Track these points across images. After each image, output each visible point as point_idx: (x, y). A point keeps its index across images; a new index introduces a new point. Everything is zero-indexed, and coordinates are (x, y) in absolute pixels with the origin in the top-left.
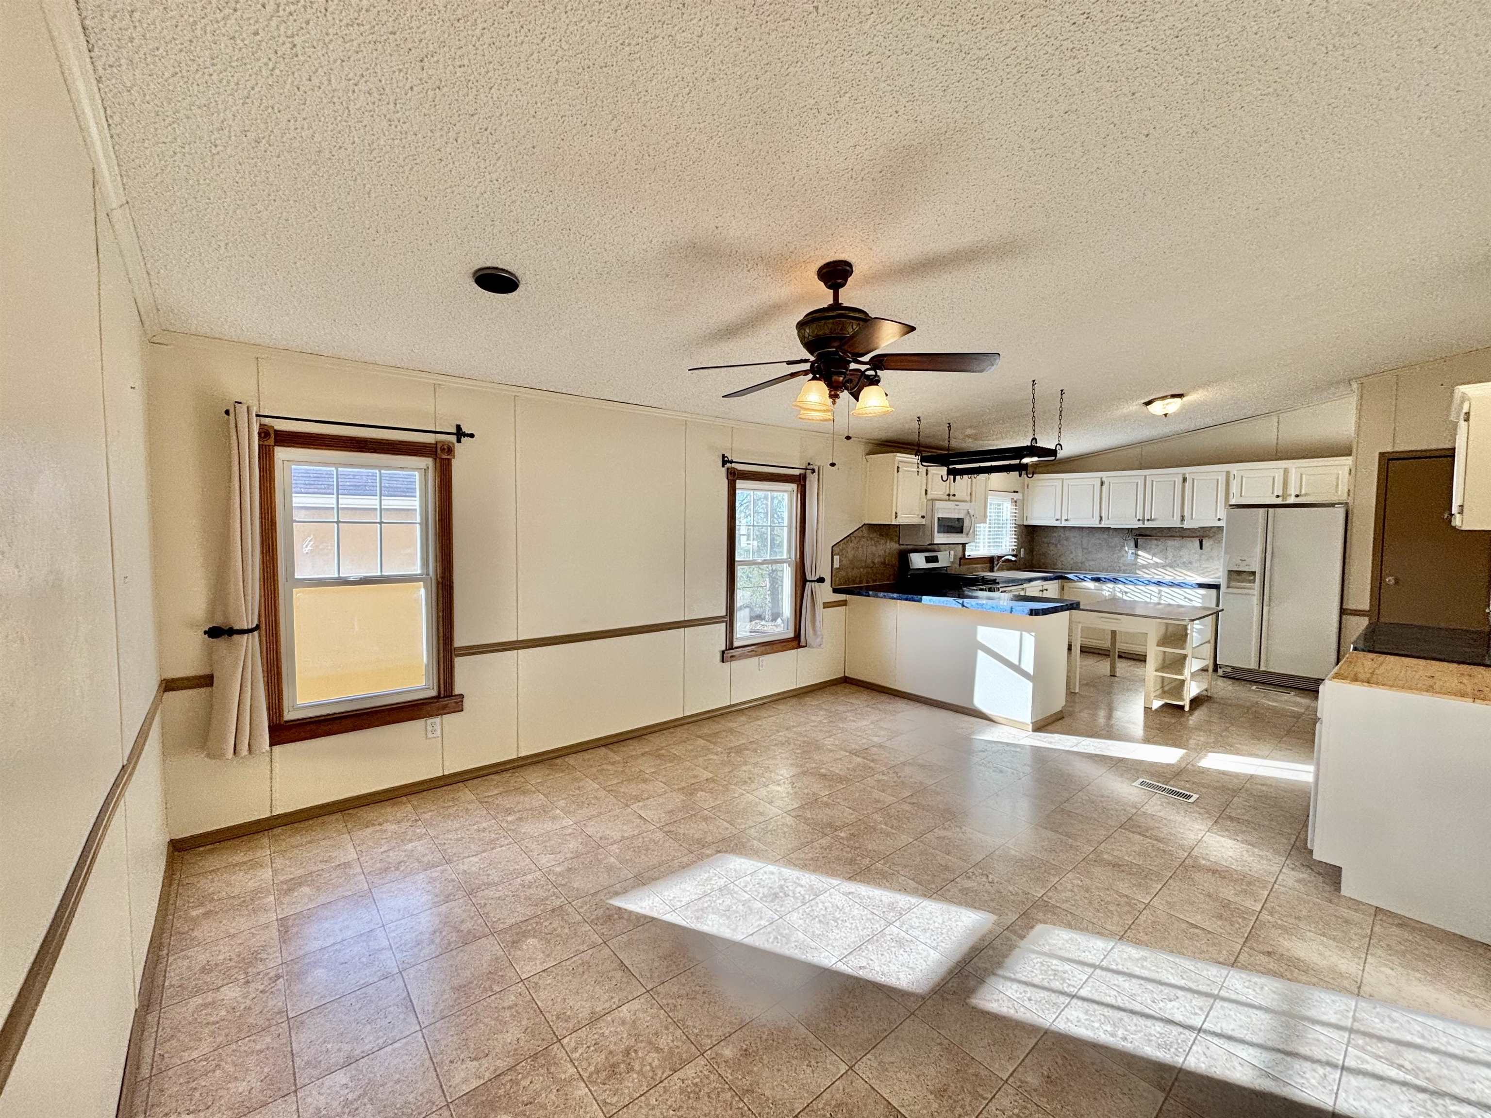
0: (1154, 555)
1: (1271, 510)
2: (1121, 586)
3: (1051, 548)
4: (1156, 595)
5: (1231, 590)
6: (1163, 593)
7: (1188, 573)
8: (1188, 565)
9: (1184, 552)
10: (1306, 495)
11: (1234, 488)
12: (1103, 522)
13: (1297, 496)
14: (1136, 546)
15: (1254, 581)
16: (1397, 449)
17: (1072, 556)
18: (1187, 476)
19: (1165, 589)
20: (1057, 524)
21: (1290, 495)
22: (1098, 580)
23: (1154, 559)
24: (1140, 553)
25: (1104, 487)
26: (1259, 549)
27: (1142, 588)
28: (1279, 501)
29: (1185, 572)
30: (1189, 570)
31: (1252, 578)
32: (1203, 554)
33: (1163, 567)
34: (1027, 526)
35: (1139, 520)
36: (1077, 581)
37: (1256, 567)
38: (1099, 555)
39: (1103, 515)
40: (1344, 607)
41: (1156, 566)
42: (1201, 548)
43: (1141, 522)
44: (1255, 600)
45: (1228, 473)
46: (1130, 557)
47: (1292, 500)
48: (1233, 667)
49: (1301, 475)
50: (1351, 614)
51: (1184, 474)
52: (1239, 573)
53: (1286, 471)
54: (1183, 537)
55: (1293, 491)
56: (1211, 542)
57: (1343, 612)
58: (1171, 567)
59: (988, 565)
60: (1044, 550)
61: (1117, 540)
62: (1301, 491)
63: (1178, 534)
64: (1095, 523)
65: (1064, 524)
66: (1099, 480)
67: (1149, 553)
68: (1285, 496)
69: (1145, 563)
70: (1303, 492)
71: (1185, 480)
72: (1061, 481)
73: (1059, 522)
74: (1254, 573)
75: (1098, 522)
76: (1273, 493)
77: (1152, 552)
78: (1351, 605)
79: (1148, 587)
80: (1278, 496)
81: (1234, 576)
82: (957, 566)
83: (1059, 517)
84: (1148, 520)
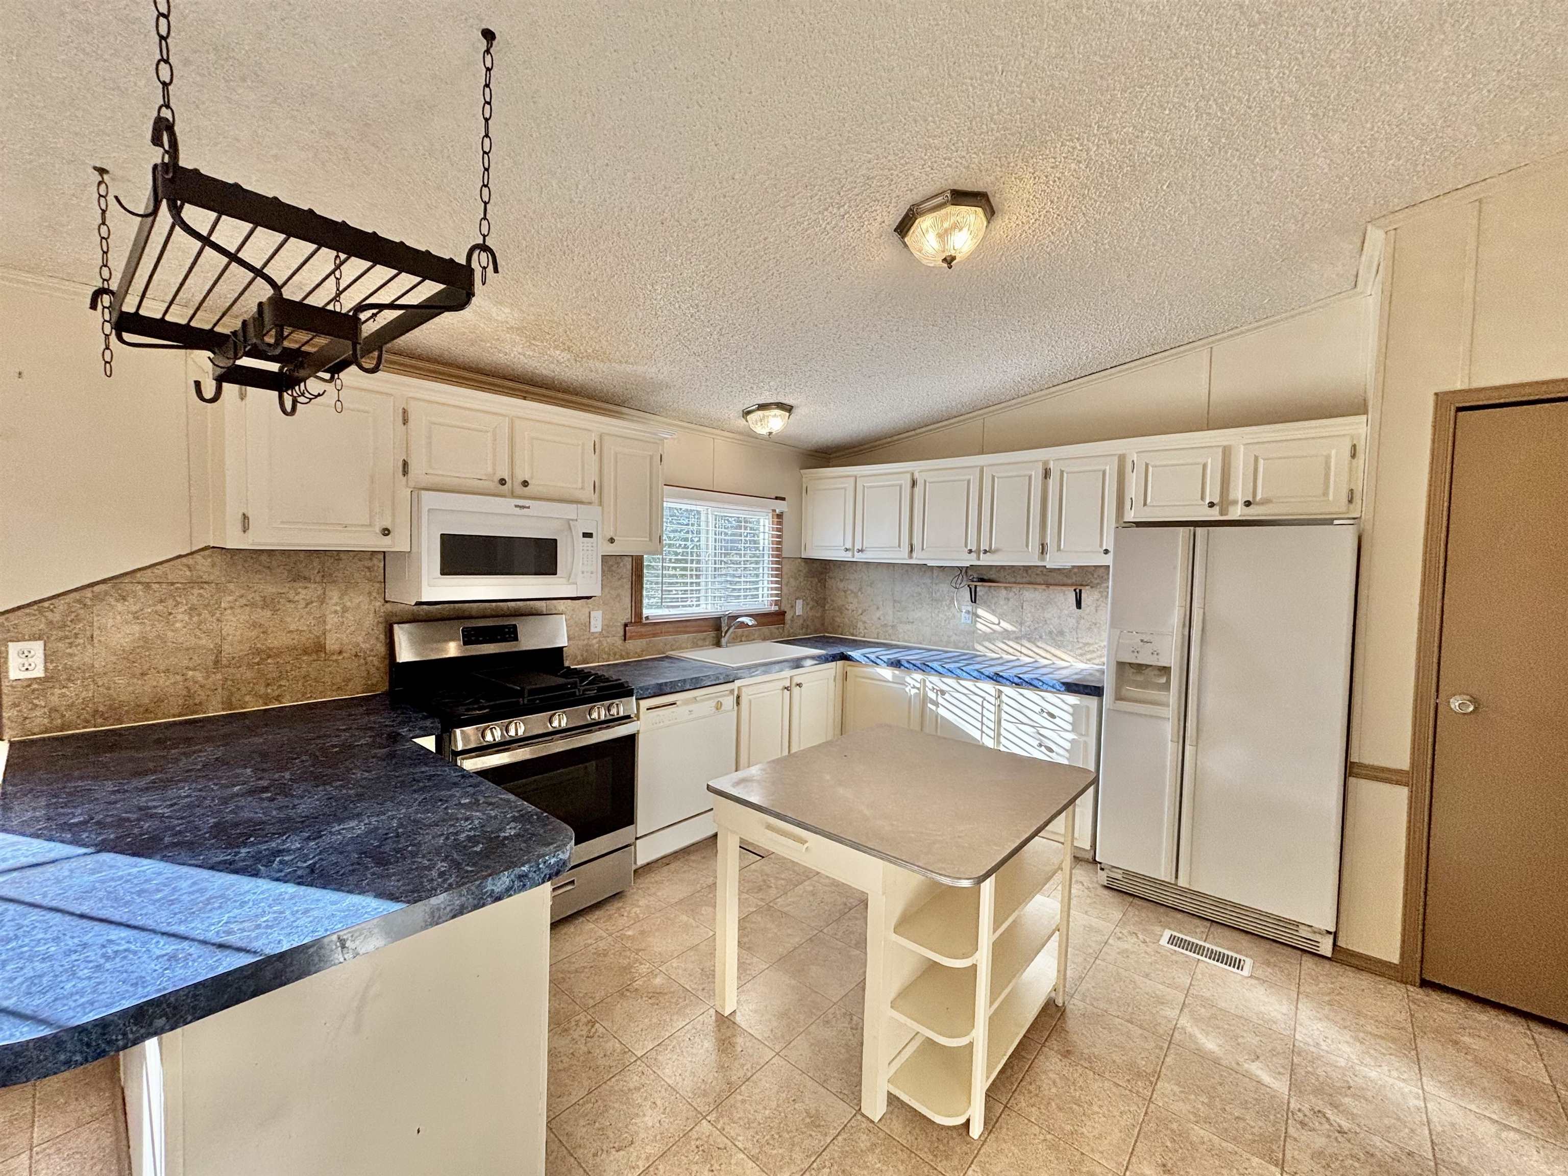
0: (1001, 617)
1: (1199, 530)
2: (935, 679)
3: (850, 599)
4: (992, 700)
5: (1123, 705)
6: (1004, 698)
7: (1058, 653)
8: (1057, 637)
9: (1051, 613)
10: (1265, 502)
11: (1133, 490)
12: (914, 555)
13: (1248, 504)
14: (974, 600)
15: (1167, 686)
16: (1475, 385)
17: (878, 614)
18: (1051, 466)
19: (1008, 690)
20: (847, 557)
21: (1235, 502)
22: (896, 664)
23: (1003, 624)
24: (980, 612)
25: (916, 490)
26: (1176, 618)
27: (969, 684)
28: (1214, 515)
29: (1053, 650)
30: (1059, 647)
31: (1163, 680)
32: (1081, 617)
33: (1017, 639)
34: (809, 561)
35: (970, 551)
36: (866, 665)
37: (1171, 657)
38: (917, 614)
39: (915, 542)
40: (1354, 758)
41: (1006, 635)
42: (1079, 605)
43: (974, 555)
44: (1169, 729)
45: (1122, 459)
46: (964, 618)
47: (1237, 512)
48: (1126, 872)
49: (1256, 459)
50: (1367, 777)
51: (1046, 463)
52: (1140, 668)
53: (1227, 452)
54: (1048, 585)
55: (1239, 493)
56: (1096, 594)
57: (1351, 769)
58: (1029, 640)
59: (713, 634)
60: (840, 602)
61: (944, 588)
62: (1254, 494)
63: (1039, 580)
64: (900, 556)
65: (859, 557)
66: (909, 476)
67: (993, 612)
68: (1225, 502)
69: (988, 630)
70: (1259, 497)
71: (1047, 474)
72: (853, 479)
73: (849, 554)
74: (1166, 670)
75: (906, 555)
76: (1203, 498)
77: (999, 611)
78: (1365, 755)
79: (979, 684)
80: (1212, 505)
81: (1129, 672)
82: (618, 641)
83: (849, 546)
84: (985, 552)
